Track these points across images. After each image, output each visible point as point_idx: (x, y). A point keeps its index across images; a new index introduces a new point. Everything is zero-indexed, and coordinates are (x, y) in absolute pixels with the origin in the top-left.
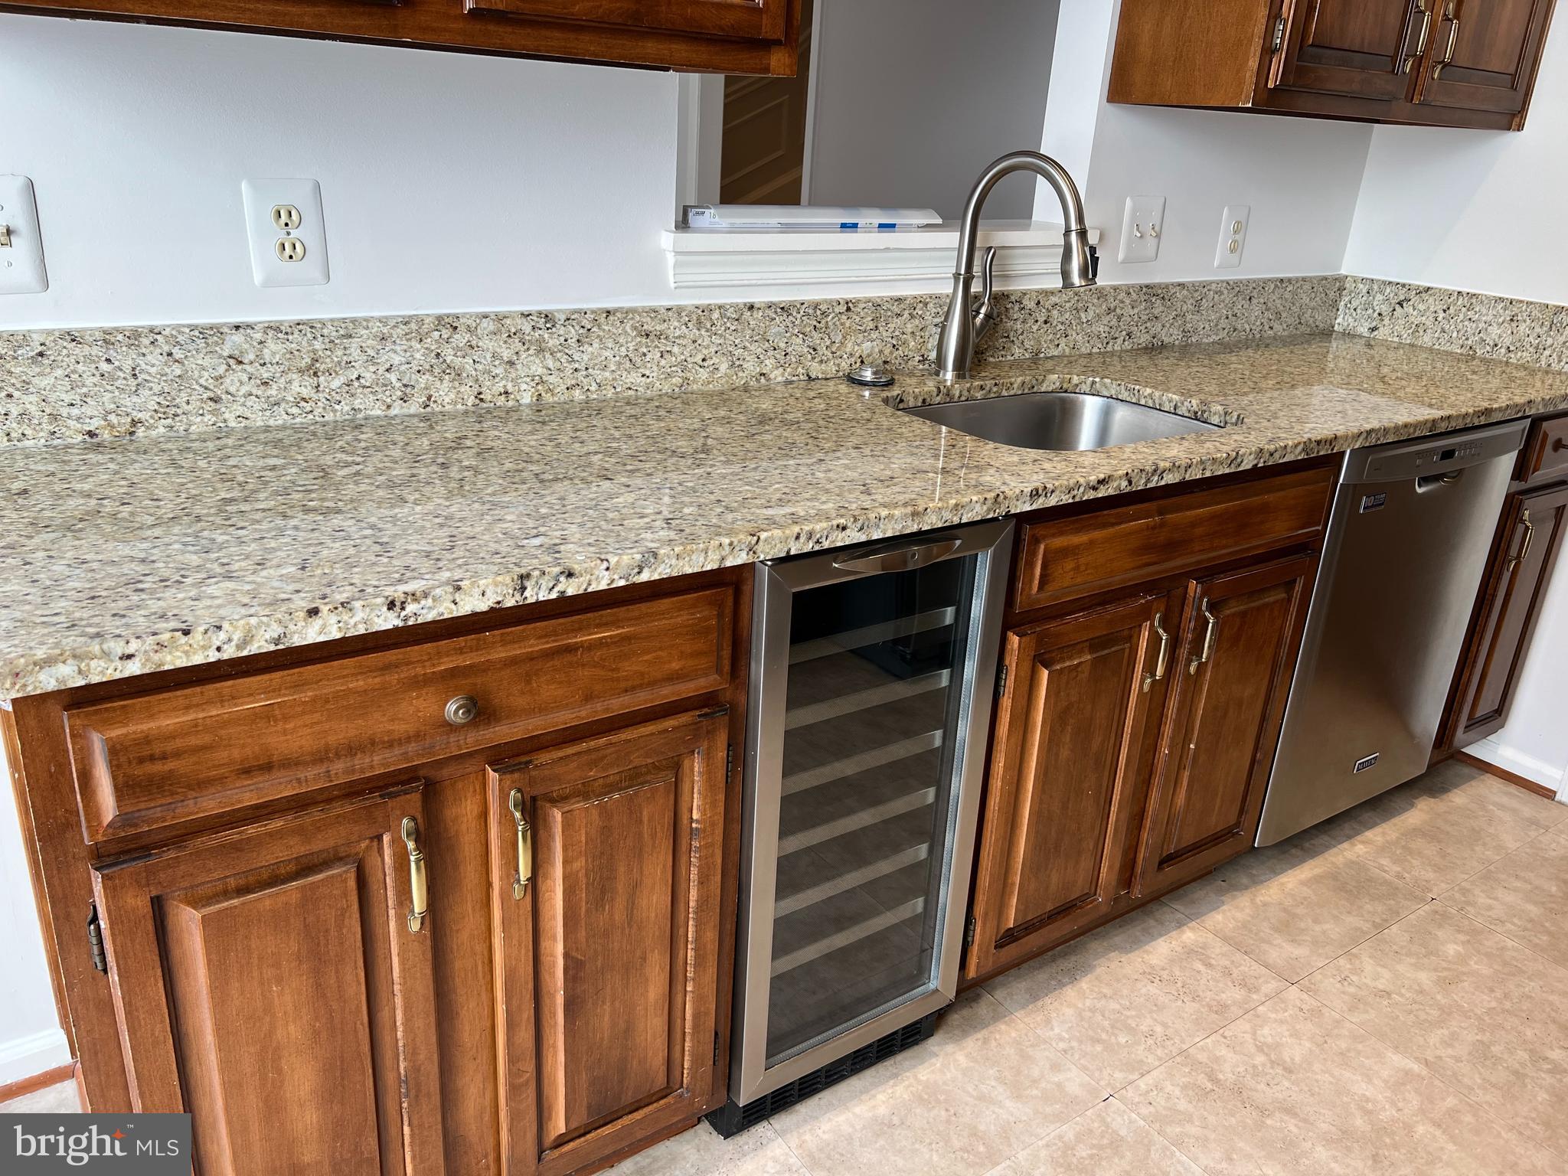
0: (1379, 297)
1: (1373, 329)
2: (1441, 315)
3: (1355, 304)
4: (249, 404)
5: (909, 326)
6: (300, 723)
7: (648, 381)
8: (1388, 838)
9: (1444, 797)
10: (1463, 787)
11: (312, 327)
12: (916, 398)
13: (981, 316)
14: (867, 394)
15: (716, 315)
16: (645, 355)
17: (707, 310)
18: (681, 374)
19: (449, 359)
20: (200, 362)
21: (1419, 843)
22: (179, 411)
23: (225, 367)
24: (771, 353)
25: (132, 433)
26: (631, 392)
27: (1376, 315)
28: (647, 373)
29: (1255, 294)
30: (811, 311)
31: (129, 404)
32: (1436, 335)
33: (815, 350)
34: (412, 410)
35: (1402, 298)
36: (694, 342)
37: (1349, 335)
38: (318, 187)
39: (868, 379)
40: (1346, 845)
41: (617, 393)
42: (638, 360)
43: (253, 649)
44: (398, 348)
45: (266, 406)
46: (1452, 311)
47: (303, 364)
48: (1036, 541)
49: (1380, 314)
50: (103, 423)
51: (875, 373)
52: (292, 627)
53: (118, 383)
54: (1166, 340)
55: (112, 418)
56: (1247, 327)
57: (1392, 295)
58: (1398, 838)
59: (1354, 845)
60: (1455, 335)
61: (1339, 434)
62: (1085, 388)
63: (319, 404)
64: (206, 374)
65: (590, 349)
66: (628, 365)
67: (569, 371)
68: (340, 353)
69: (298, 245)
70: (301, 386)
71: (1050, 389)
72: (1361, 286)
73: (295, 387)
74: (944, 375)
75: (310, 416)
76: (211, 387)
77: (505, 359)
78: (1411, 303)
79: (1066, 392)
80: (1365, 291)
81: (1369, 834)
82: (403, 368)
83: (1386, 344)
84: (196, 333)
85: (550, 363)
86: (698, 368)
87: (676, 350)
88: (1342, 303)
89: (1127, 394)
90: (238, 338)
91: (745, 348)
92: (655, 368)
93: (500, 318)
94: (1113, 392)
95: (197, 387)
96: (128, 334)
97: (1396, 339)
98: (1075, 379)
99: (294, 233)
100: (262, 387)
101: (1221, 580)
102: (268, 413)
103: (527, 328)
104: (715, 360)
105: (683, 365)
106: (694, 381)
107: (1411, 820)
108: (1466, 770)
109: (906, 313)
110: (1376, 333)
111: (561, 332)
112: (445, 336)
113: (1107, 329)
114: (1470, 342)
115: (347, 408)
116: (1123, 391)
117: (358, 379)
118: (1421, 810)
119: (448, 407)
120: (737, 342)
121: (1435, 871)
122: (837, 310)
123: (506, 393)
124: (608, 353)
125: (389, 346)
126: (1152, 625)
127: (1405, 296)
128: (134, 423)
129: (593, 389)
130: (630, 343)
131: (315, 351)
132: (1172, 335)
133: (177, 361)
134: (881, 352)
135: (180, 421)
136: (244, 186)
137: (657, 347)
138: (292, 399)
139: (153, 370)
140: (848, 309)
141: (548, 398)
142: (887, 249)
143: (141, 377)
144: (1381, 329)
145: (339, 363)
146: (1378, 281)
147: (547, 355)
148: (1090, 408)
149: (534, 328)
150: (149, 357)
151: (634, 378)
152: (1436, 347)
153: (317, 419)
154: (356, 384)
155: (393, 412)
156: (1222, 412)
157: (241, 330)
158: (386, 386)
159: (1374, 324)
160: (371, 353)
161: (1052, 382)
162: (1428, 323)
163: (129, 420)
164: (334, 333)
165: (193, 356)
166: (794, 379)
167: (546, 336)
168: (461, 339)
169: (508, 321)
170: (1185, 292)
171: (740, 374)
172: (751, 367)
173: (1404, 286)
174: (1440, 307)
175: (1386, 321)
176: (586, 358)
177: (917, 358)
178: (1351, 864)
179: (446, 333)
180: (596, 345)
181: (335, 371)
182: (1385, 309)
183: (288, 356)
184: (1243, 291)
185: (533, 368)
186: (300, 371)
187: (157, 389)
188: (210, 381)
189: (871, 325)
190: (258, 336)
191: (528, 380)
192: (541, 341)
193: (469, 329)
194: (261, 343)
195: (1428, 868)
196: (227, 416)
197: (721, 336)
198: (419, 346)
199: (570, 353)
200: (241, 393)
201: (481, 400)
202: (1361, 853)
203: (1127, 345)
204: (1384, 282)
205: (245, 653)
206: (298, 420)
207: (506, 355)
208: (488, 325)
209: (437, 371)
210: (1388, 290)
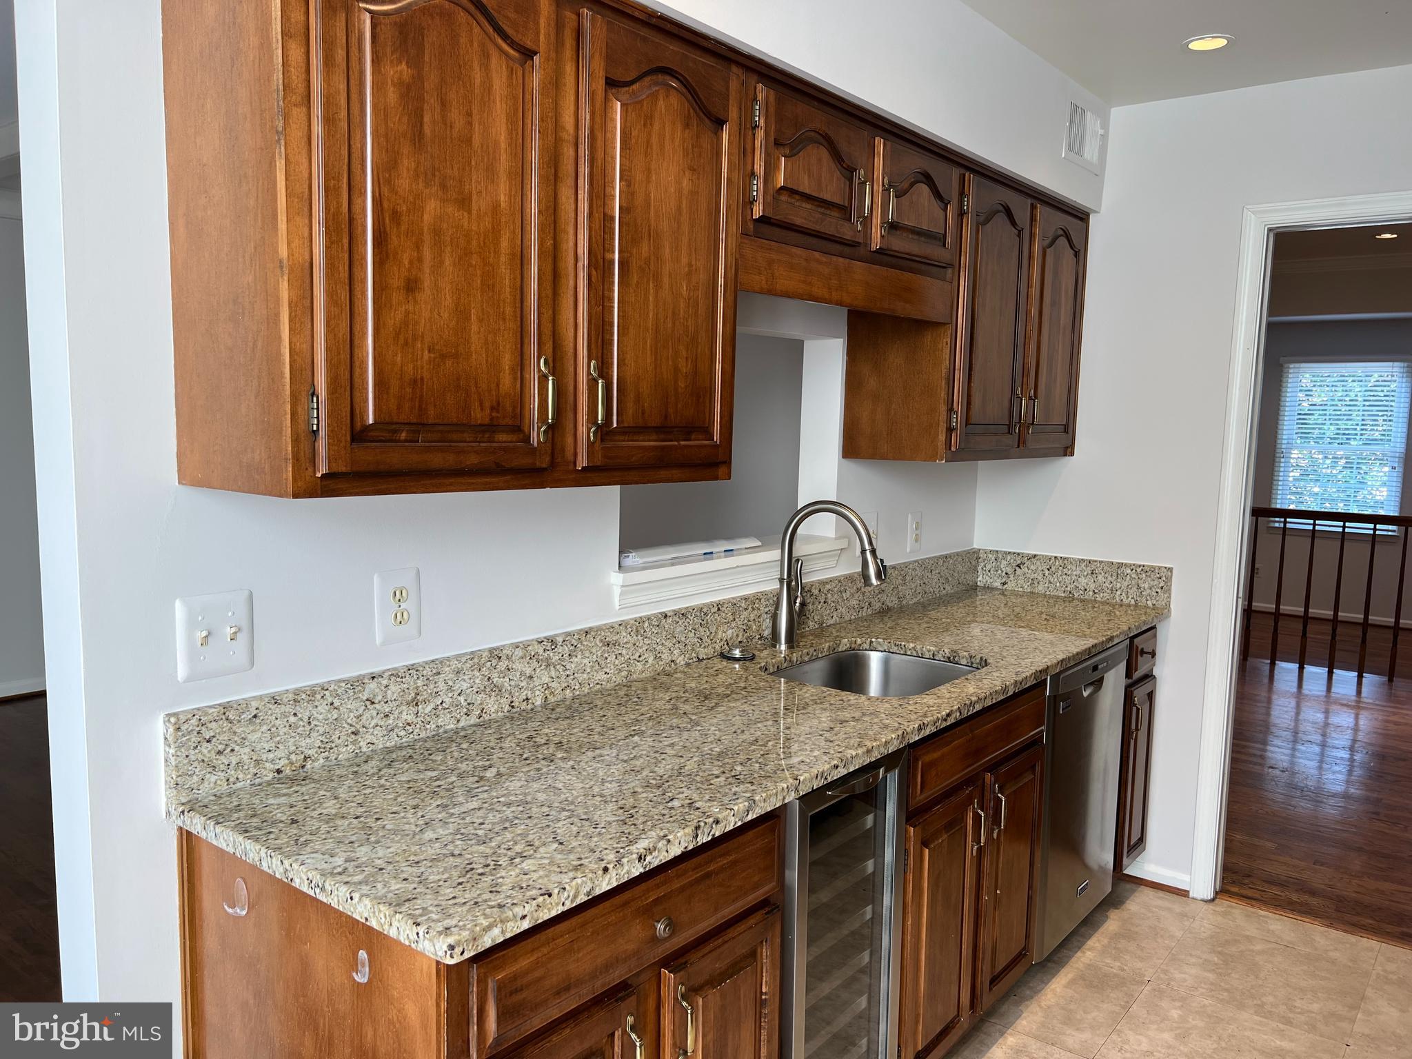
0: (1004, 562)
1: (1004, 584)
2: (1047, 572)
3: (988, 567)
4: (375, 733)
5: (752, 615)
6: (585, 952)
7: (609, 676)
8: (1103, 943)
9: (1123, 907)
10: (1132, 898)
11: (417, 671)
12: (773, 666)
13: (797, 604)
14: (737, 666)
15: (646, 625)
16: (607, 658)
17: (640, 621)
18: (627, 669)
19: (495, 681)
20: (349, 707)
21: (1123, 944)
22: (333, 745)
23: (364, 707)
24: (677, 645)
25: (303, 767)
26: (599, 686)
27: (1004, 574)
28: (608, 671)
29: (933, 568)
30: (698, 614)
31: (304, 744)
32: (1046, 585)
33: (701, 639)
34: (472, 722)
35: (1019, 562)
36: (634, 645)
37: (988, 588)
38: (418, 571)
39: (737, 656)
40: (1079, 954)
41: (590, 688)
42: (602, 663)
43: (579, 901)
44: (466, 677)
45: (385, 733)
46: (1053, 569)
47: (410, 698)
48: (916, 760)
49: (1006, 574)
50: (287, 761)
51: (741, 652)
52: (596, 882)
53: (298, 731)
54: (890, 605)
55: (293, 757)
56: (931, 590)
57: (1012, 561)
58: (1109, 942)
59: (1084, 953)
60: (1058, 584)
61: (1049, 664)
62: (866, 646)
63: (418, 726)
64: (352, 715)
65: (576, 660)
66: (597, 667)
67: (563, 679)
68: (432, 687)
69: (405, 614)
70: (407, 715)
71: (844, 649)
72: (990, 556)
73: (404, 716)
74: (780, 647)
75: (411, 736)
76: (354, 724)
77: (528, 675)
78: (1025, 565)
79: (854, 650)
80: (993, 559)
81: (1090, 943)
82: (468, 691)
83: (1013, 593)
84: (349, 686)
85: (553, 673)
86: (636, 662)
87: (624, 652)
88: (980, 567)
89: (896, 648)
90: (373, 685)
91: (663, 644)
92: (612, 667)
93: (526, 646)
94: (886, 648)
95: (345, 725)
96: (308, 693)
97: (1021, 589)
98: (859, 641)
99: (403, 605)
100: (384, 719)
101: (1003, 769)
102: (386, 738)
103: (541, 652)
104: (646, 655)
105: (628, 662)
106: (635, 672)
107: (1111, 928)
108: (1129, 886)
109: (750, 607)
110: (1006, 586)
111: (560, 651)
112: (494, 665)
113: (858, 602)
114: (1069, 589)
115: (434, 726)
116: (893, 646)
117: (441, 703)
118: (1113, 920)
119: (493, 715)
120: (658, 641)
121: (1141, 962)
122: (712, 611)
123: (527, 699)
124: (586, 661)
125: (462, 677)
126: (974, 807)
127: (1021, 561)
128: (305, 759)
129: (577, 688)
130: (598, 651)
131: (417, 688)
132: (892, 602)
133: (336, 708)
134: (737, 635)
135: (333, 753)
136: (376, 578)
137: (613, 652)
138: (401, 725)
139: (320, 717)
140: (719, 609)
141: (552, 699)
142: (738, 567)
143: (313, 723)
144: (1009, 583)
145: (431, 693)
146: (1001, 551)
147: (552, 668)
148: (875, 660)
149: (545, 650)
150: (319, 708)
151: (601, 676)
152: (1048, 593)
153: (416, 737)
154: (440, 707)
155: (461, 724)
156: (968, 657)
157: (376, 679)
158: (457, 706)
159: (1004, 580)
160: (450, 683)
161: (845, 644)
162: (1039, 578)
163: (303, 757)
164: (430, 673)
165: (345, 703)
166: (690, 661)
167: (552, 654)
168: (502, 665)
169: (530, 648)
170: (896, 572)
171: (660, 663)
172: (666, 657)
173: (1019, 554)
174: (1045, 567)
175: (1012, 578)
176: (573, 666)
177: (758, 637)
178: (1089, 966)
179: (494, 662)
180: (579, 657)
181: (429, 701)
182: (1009, 570)
183: (401, 694)
184: (927, 565)
185: (543, 679)
186: (408, 704)
187: (321, 730)
188: (354, 719)
189: (731, 618)
190: (385, 682)
191: (540, 687)
192: (549, 658)
193: (508, 657)
194: (386, 686)
195: (1136, 960)
196: (361, 744)
197: (649, 638)
198: (478, 674)
199: (564, 664)
200: (371, 726)
201: (513, 707)
202: (1091, 957)
203: (870, 612)
204: (1005, 553)
205: (574, 905)
206: (404, 740)
207: (528, 671)
208: (519, 652)
209: (488, 690)
210: (1009, 558)
